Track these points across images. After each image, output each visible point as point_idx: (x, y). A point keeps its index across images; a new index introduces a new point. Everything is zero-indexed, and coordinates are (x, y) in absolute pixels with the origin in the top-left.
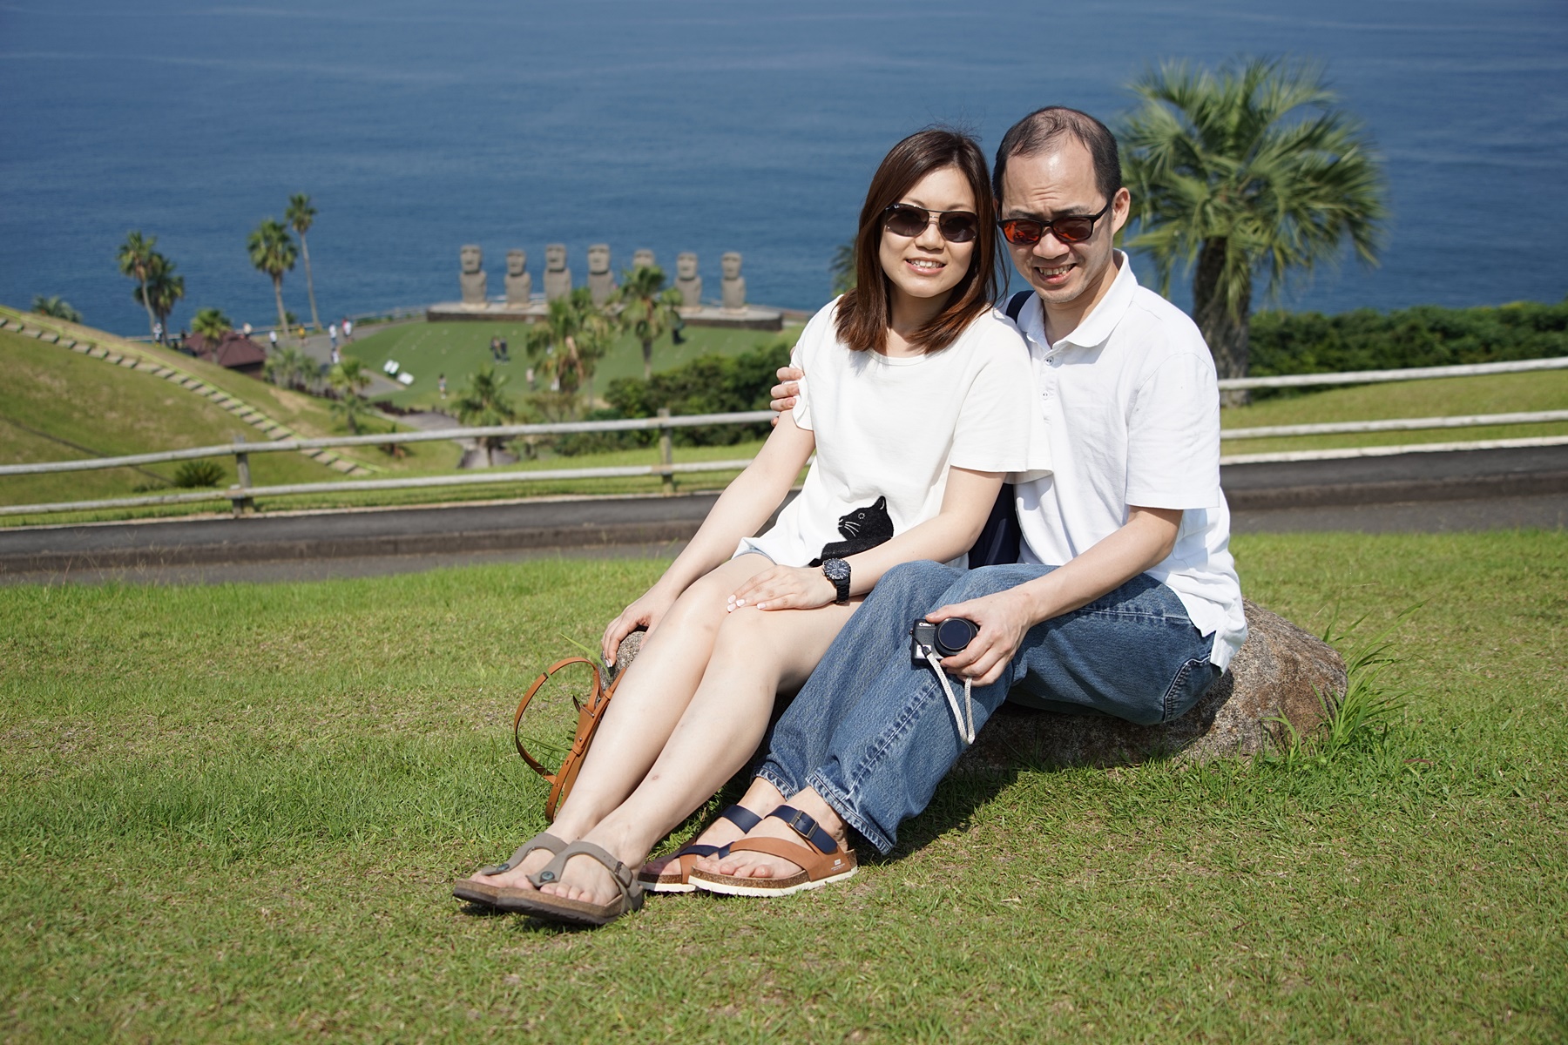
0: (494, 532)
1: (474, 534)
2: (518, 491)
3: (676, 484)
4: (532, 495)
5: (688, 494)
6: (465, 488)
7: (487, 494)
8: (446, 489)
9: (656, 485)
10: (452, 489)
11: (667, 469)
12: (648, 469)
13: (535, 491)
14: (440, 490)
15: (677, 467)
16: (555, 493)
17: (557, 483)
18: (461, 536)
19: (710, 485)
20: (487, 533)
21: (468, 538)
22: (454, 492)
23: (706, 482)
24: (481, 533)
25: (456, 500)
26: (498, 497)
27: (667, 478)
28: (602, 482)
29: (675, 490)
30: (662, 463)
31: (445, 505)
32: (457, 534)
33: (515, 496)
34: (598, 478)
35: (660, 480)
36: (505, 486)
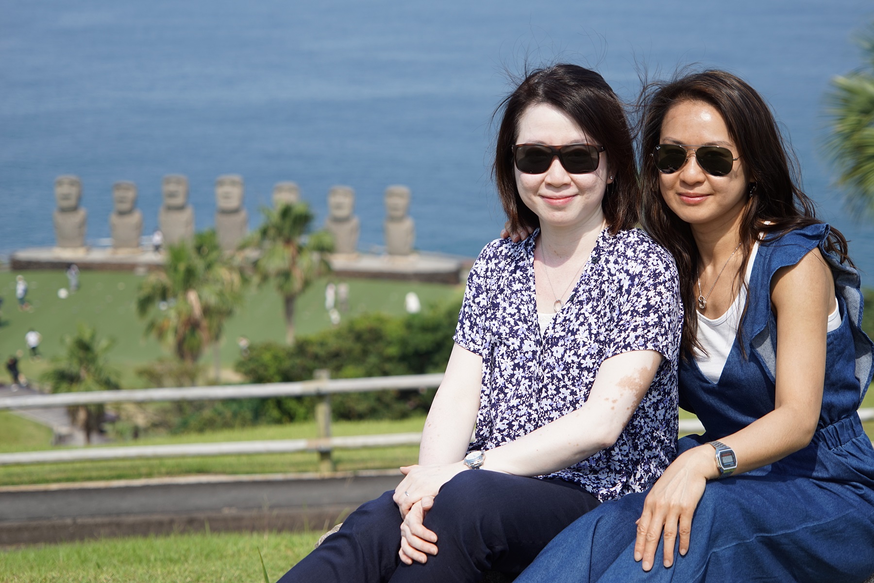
0: (115, 519)
1: (90, 521)
2: (144, 470)
3: (336, 464)
4: (160, 474)
5: (349, 474)
6: (78, 465)
7: (106, 473)
8: (54, 467)
9: (310, 463)
10: (62, 466)
11: (325, 444)
12: (301, 444)
13: (163, 470)
14: (47, 468)
15: (337, 441)
16: (189, 472)
17: (189, 460)
18: (75, 523)
19: (378, 464)
20: (106, 520)
21: (83, 526)
22: (65, 471)
23: (372, 459)
24: (99, 520)
25: (68, 480)
26: (119, 477)
27: (325, 454)
28: (244, 459)
29: (335, 469)
30: (319, 437)
31: (54, 486)
32: (69, 521)
33: (140, 476)
34: (239, 454)
35: (315, 457)
36: (128, 463)
